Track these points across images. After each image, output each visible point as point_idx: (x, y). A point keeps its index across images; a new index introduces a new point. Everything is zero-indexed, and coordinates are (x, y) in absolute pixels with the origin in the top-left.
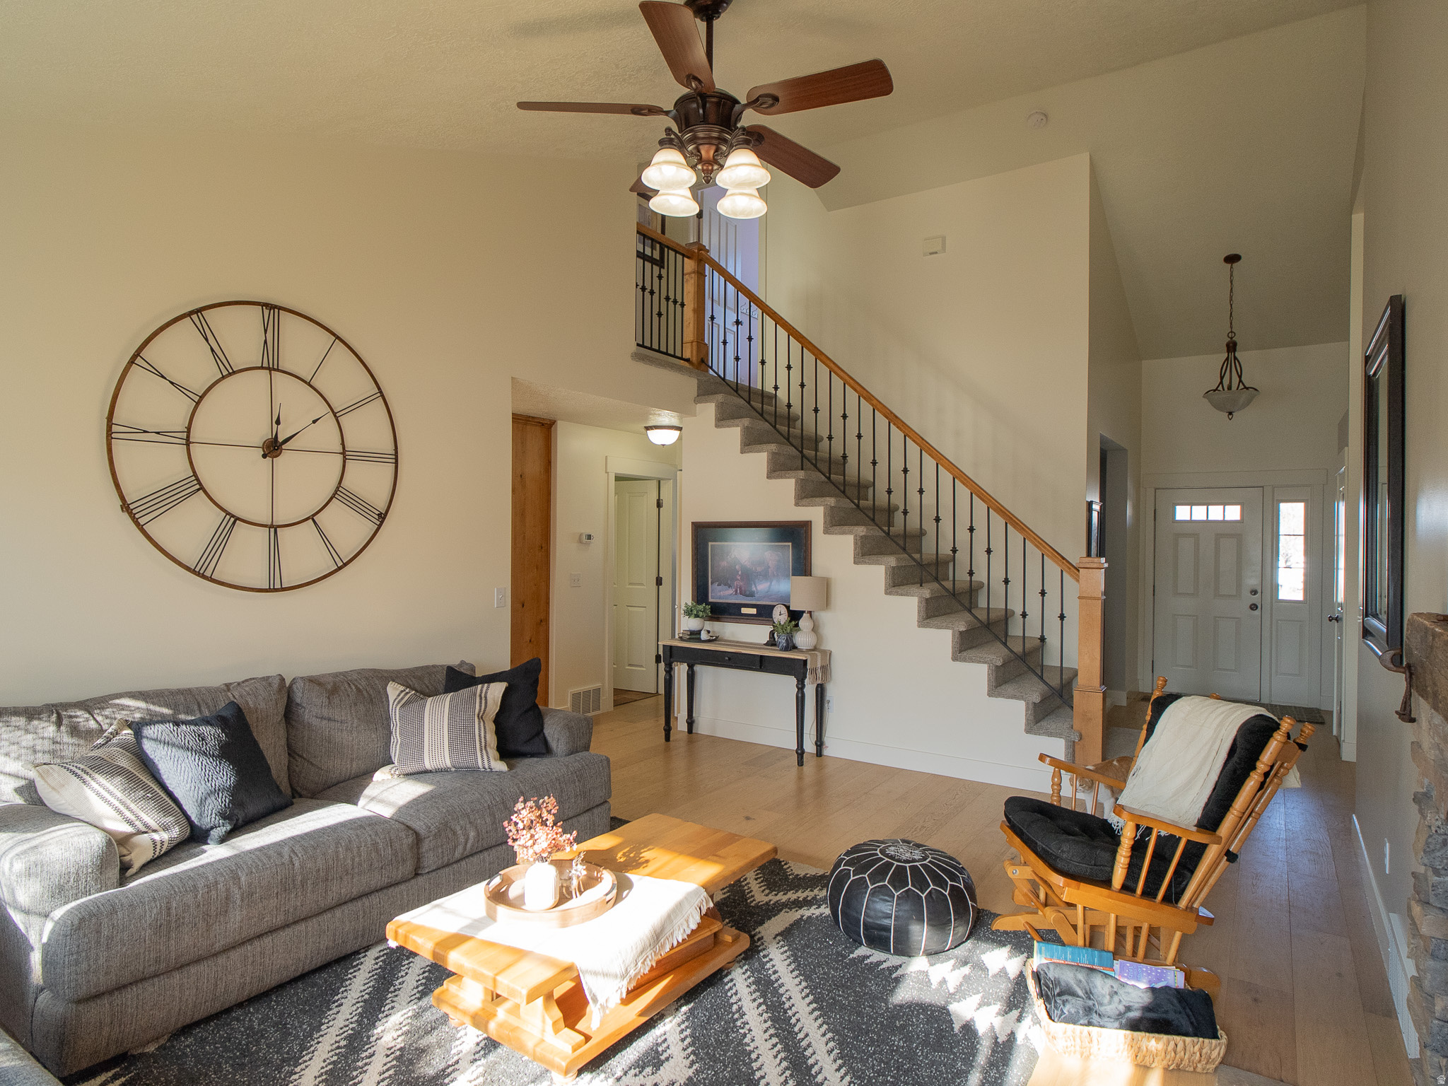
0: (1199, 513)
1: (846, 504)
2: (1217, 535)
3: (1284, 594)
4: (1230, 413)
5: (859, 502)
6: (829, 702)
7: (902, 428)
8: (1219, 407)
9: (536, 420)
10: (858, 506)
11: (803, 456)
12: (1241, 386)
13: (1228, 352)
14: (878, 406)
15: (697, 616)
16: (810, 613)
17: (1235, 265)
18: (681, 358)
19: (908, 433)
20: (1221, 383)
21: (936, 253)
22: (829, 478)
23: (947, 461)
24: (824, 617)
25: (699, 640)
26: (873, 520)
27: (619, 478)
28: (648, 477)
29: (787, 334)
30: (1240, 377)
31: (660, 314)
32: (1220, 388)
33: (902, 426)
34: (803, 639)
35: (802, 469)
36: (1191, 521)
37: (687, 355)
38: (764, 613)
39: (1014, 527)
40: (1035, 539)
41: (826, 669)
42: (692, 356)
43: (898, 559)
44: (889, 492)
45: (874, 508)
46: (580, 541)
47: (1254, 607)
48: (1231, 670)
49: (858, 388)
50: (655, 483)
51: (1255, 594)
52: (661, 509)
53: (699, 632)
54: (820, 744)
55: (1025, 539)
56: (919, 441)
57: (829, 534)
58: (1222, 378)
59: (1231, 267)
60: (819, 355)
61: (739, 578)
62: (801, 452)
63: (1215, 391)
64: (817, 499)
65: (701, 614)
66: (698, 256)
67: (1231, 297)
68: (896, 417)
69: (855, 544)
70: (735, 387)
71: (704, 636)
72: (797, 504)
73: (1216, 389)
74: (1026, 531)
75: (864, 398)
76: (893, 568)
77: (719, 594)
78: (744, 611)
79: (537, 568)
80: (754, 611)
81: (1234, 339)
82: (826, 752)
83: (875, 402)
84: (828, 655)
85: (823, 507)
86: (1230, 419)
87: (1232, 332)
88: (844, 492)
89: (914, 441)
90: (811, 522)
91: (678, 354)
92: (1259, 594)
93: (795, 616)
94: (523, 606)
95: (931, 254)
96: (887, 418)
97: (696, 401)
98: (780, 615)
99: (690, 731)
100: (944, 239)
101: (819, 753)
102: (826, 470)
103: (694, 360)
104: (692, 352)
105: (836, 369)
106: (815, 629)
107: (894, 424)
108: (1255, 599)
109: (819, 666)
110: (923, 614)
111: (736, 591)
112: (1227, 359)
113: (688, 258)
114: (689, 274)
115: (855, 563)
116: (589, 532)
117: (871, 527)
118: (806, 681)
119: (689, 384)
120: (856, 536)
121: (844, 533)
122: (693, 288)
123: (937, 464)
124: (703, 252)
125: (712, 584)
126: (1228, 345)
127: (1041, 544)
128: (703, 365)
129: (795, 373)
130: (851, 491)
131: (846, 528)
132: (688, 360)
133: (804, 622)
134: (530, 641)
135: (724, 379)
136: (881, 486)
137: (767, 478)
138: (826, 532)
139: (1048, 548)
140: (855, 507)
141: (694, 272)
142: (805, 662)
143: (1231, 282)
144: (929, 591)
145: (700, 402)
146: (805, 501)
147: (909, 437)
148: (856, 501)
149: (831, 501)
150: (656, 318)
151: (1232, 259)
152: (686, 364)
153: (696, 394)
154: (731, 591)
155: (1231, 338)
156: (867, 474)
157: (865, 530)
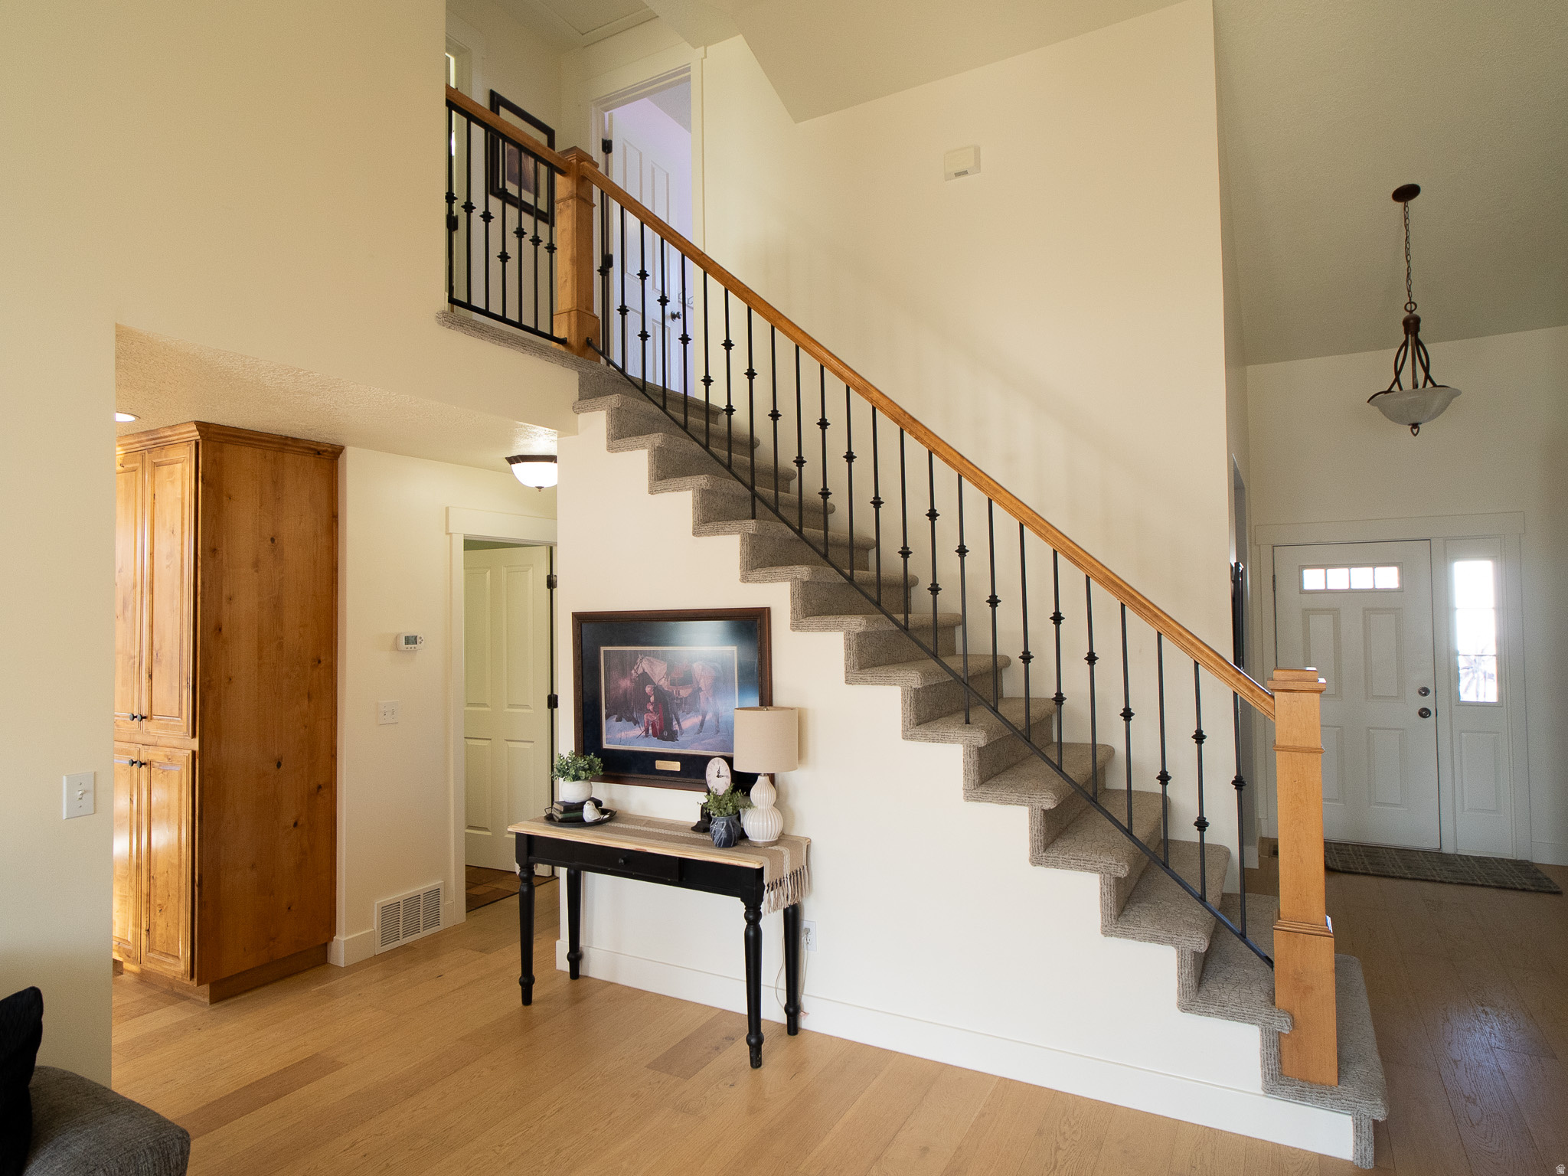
0: (1339, 579)
1: (830, 575)
2: (1365, 610)
3: (1467, 695)
4: (1415, 426)
5: (852, 572)
6: (808, 931)
7: (925, 438)
8: (1395, 417)
9: (301, 445)
10: (850, 579)
11: (755, 495)
12: (1429, 384)
13: (1407, 333)
14: (880, 404)
15: (576, 778)
16: (772, 778)
17: (1412, 203)
18: (550, 337)
19: (935, 447)
20: (1397, 380)
21: (965, 173)
22: (799, 532)
23: (1008, 495)
24: (797, 780)
25: (579, 822)
26: (878, 604)
27: (471, 544)
28: (534, 541)
29: (723, 288)
30: (1426, 369)
31: (504, 257)
32: (1396, 388)
33: (924, 435)
34: (758, 823)
35: (754, 518)
36: (1326, 592)
37: (560, 332)
38: (693, 771)
39: (1140, 614)
40: (1181, 634)
41: (800, 878)
42: (569, 336)
43: (925, 675)
44: (905, 553)
45: (879, 582)
46: (396, 647)
47: (1424, 713)
48: (1396, 805)
49: (847, 373)
50: (544, 552)
51: (1425, 695)
52: (554, 590)
53: (580, 806)
54: (793, 1008)
55: (1159, 635)
56: (957, 461)
57: (801, 630)
58: (1398, 373)
59: (1405, 207)
60: (777, 321)
61: (651, 708)
62: (752, 488)
63: (1386, 392)
64: (779, 570)
65: (583, 774)
66: (579, 170)
67: (1407, 249)
68: (914, 420)
69: (848, 647)
70: (641, 384)
71: (589, 813)
72: (745, 579)
73: (1389, 391)
74: (1164, 621)
75: (858, 390)
76: (917, 691)
77: (620, 736)
78: (661, 765)
79: (309, 697)
80: (676, 766)
81: (1414, 312)
82: (806, 1023)
83: (875, 395)
84: (804, 848)
85: (789, 584)
86: (1415, 435)
87: (1411, 302)
88: (825, 556)
89: (946, 461)
90: (769, 609)
91: (544, 327)
92: (1431, 695)
93: (743, 782)
94: (279, 765)
95: (958, 175)
96: (897, 421)
97: (577, 409)
98: (718, 778)
99: (575, 973)
100: (977, 150)
101: (793, 1026)
102: (794, 520)
103: (573, 340)
104: (569, 329)
105: (807, 343)
106: (780, 804)
107: (911, 433)
108: (1427, 702)
109: (787, 872)
110: (974, 776)
111: (647, 731)
112: (1405, 344)
113: (562, 173)
114: (564, 200)
115: (848, 681)
116: (411, 632)
117: (875, 616)
118: (764, 907)
119: (562, 379)
120: (848, 634)
121: (826, 628)
122: (570, 223)
123: (990, 501)
124: (586, 163)
125: (607, 718)
126: (1406, 323)
127: (1193, 644)
128: (590, 351)
129: (739, 353)
130: (839, 556)
131: (830, 619)
132: (562, 342)
133: (760, 792)
134: (295, 825)
135: (622, 371)
136: (890, 546)
137: (694, 534)
138: (796, 626)
139: (1207, 651)
140: (845, 581)
141: (571, 197)
142: (760, 872)
143: (1406, 226)
144: (984, 733)
145: (584, 411)
146: (758, 573)
147: (937, 453)
148: (848, 572)
149: (803, 572)
150: (495, 264)
151: (1406, 193)
152: (561, 347)
153: (577, 397)
154: (638, 731)
155: (1411, 312)
156: (864, 527)
157: (864, 622)
